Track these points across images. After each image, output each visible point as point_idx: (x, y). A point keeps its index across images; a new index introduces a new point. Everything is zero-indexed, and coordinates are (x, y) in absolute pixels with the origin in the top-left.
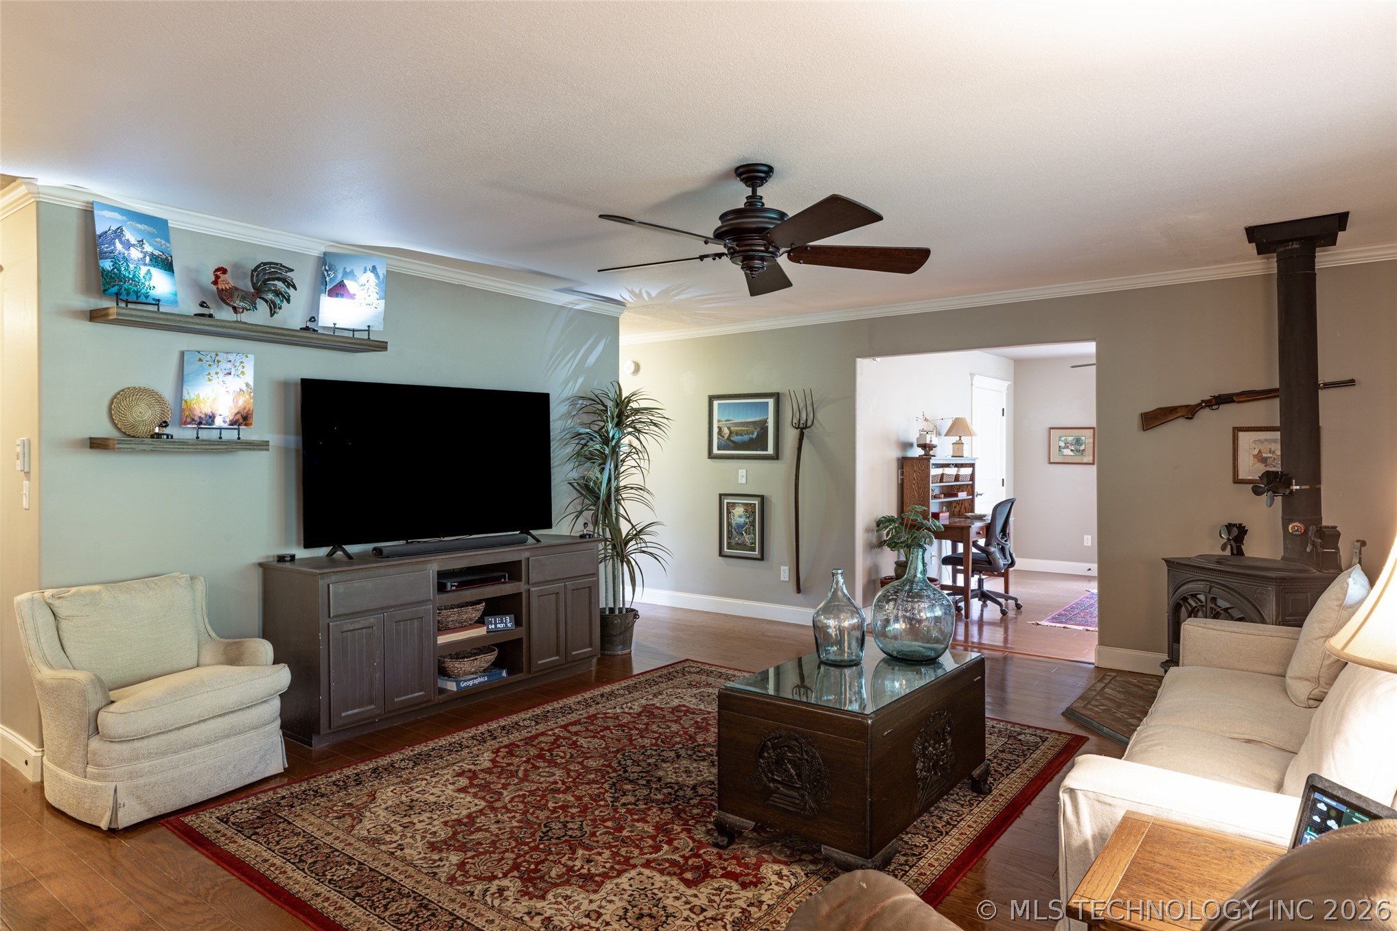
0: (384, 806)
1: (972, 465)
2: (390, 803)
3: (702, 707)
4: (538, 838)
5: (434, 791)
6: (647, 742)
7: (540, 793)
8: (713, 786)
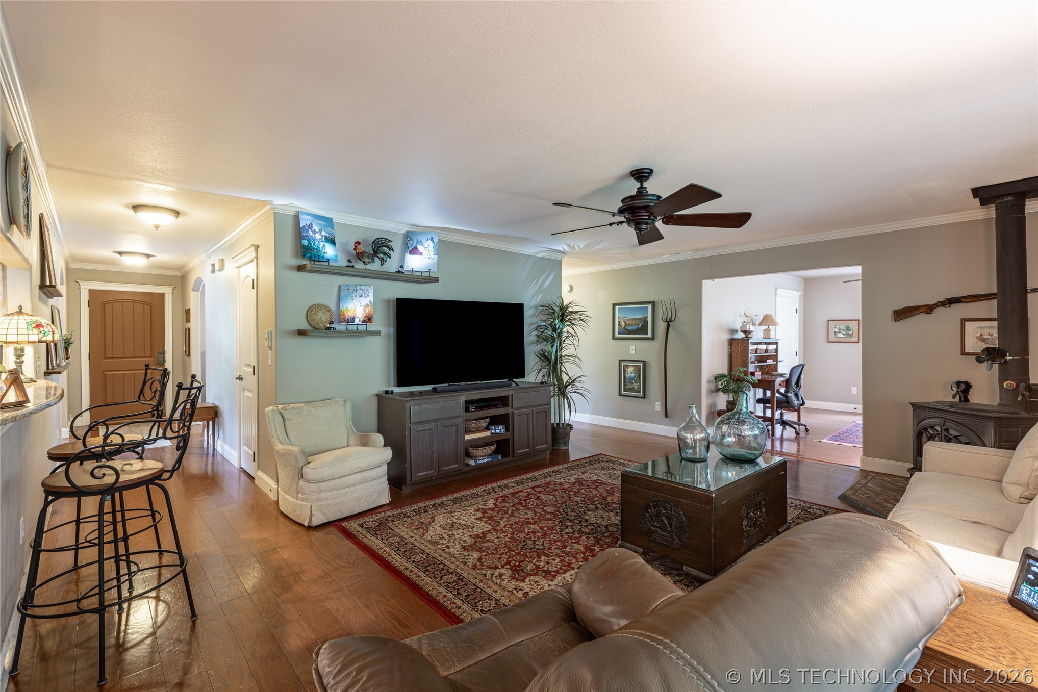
0: (439, 524)
1: (776, 343)
2: (442, 523)
3: (610, 481)
4: (520, 548)
5: (464, 518)
6: (579, 499)
7: (520, 524)
8: (617, 527)
